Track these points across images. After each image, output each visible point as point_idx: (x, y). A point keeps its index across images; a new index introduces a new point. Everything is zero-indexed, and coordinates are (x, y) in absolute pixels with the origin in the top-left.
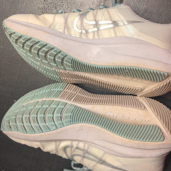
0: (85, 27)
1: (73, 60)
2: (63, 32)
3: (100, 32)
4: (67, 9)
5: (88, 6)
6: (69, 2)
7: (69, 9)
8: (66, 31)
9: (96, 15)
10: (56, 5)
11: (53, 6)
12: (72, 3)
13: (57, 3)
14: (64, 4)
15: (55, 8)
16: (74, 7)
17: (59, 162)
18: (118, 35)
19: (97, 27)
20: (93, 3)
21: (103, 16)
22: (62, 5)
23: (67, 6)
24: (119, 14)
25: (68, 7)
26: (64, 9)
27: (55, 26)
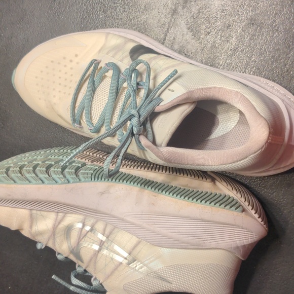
4: (122, 14)
5: (156, 10)
6: (126, 3)
7: (126, 14)
10: (105, 7)
12: (131, 5)
13: (107, 3)
14: (118, 6)
15: (103, 12)
20: (164, 6)
22: (115, 7)
23: (122, 10)
26: (117, 13)
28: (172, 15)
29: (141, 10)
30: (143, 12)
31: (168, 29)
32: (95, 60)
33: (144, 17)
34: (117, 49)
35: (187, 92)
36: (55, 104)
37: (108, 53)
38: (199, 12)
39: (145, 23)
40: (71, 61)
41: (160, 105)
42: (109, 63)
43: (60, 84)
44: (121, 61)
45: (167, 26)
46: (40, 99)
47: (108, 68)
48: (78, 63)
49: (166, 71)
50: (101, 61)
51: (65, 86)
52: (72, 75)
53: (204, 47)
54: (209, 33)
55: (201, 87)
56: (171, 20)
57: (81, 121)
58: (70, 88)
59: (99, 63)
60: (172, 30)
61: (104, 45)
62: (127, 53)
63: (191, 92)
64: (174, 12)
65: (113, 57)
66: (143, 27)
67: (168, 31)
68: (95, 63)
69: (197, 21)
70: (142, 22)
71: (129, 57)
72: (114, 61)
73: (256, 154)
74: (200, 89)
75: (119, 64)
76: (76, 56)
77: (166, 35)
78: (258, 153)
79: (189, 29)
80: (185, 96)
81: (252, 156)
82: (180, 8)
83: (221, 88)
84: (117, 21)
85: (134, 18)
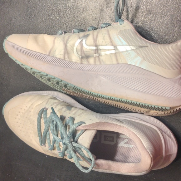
0: (85, 52)
1: (75, 87)
2: (63, 59)
3: (101, 58)
4: (70, 14)
5: (90, 10)
6: (72, 7)
7: (72, 14)
8: (66, 56)
9: (96, 40)
10: (59, 11)
11: (56, 12)
12: (74, 8)
13: (60, 9)
14: (67, 10)
15: (58, 14)
16: (77, 13)
17: (67, 170)
18: (120, 62)
19: (98, 53)
20: (95, 7)
21: (104, 41)
22: (65, 11)
23: (69, 12)
24: (121, 39)
25: (71, 13)
26: (67, 14)
27: (55, 51)
28: (101, 12)
29: (81, 11)
33: (83, 16)
39: (85, 19)
45: (98, 19)
56: (100, 16)
60: (101, 22)
64: (102, 10)
66: (83, 21)
67: (99, 22)
70: (82, 19)
77: (98, 25)
79: (111, 20)
82: (105, 7)
84: (67, 19)
85: (77, 16)
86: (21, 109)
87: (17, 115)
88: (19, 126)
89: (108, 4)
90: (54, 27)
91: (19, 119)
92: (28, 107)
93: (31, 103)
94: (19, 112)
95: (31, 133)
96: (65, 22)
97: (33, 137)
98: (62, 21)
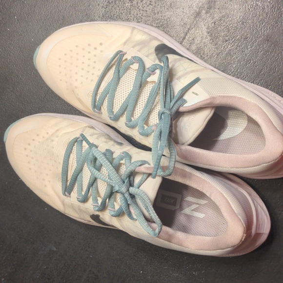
4: (148, 6)
5: (181, 9)
7: (152, 7)
16: (159, 6)
20: (189, 7)
23: (148, 2)
25: (150, 4)
26: (143, 4)
28: (195, 17)
29: (166, 7)
30: (168, 9)
31: (189, 29)
32: (121, 51)
33: (168, 14)
34: (143, 44)
35: (210, 98)
36: (76, 87)
37: (133, 47)
38: (221, 20)
39: (168, 20)
40: (95, 49)
41: (184, 106)
42: (135, 57)
43: (83, 69)
44: (147, 56)
45: (189, 26)
46: (61, 80)
47: (134, 61)
48: (101, 51)
49: (191, 74)
50: (126, 53)
51: (88, 72)
52: (95, 62)
53: (220, 53)
54: (226, 41)
55: (222, 95)
56: (193, 22)
57: (102, 107)
58: (93, 74)
59: (124, 55)
60: (192, 31)
61: (130, 38)
62: (153, 50)
63: (214, 98)
64: (198, 14)
65: (139, 51)
66: (166, 22)
67: (188, 31)
68: (120, 54)
69: (217, 28)
70: (165, 18)
71: (155, 54)
72: (140, 55)
73: (270, 164)
74: (221, 96)
75: (145, 59)
76: (101, 44)
77: (186, 34)
78: (271, 163)
79: (209, 33)
80: (208, 102)
81: (264, 165)
82: (204, 11)
83: (241, 98)
84: (141, 12)
85: (158, 13)
86: (38, 135)
87: (29, 144)
88: (29, 163)
89: (210, 8)
90: (117, 18)
91: (31, 151)
92: (50, 133)
93: (56, 128)
94: (34, 140)
95: (47, 175)
96: (137, 15)
97: (49, 181)
98: (132, 12)
